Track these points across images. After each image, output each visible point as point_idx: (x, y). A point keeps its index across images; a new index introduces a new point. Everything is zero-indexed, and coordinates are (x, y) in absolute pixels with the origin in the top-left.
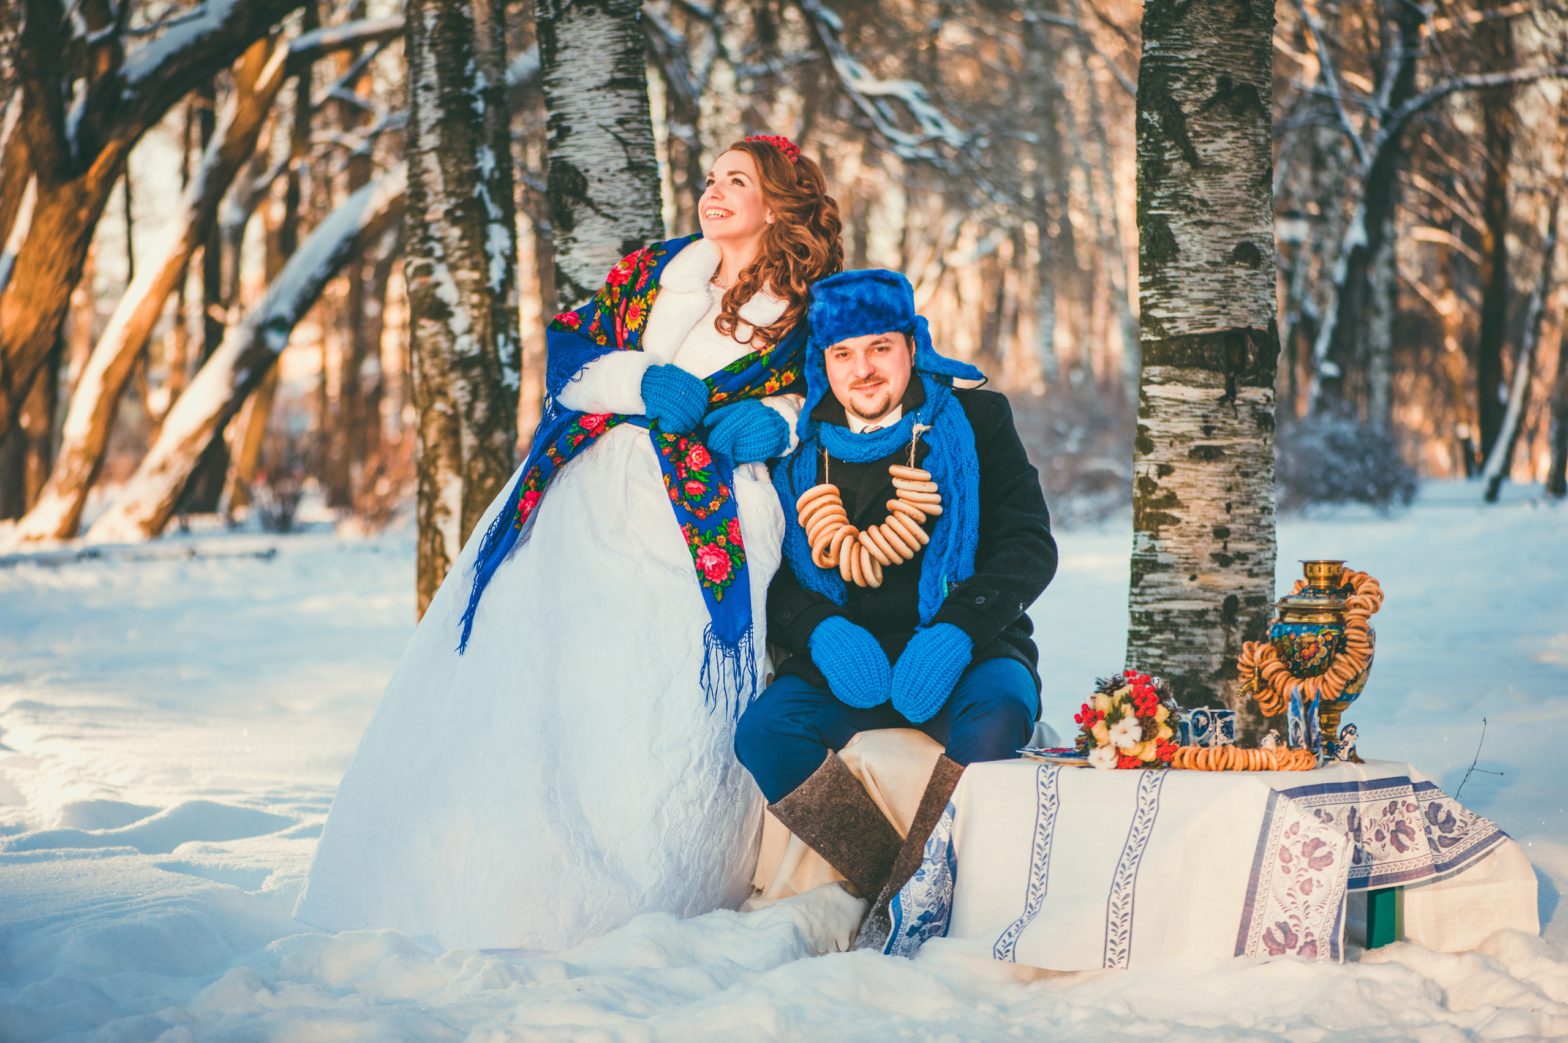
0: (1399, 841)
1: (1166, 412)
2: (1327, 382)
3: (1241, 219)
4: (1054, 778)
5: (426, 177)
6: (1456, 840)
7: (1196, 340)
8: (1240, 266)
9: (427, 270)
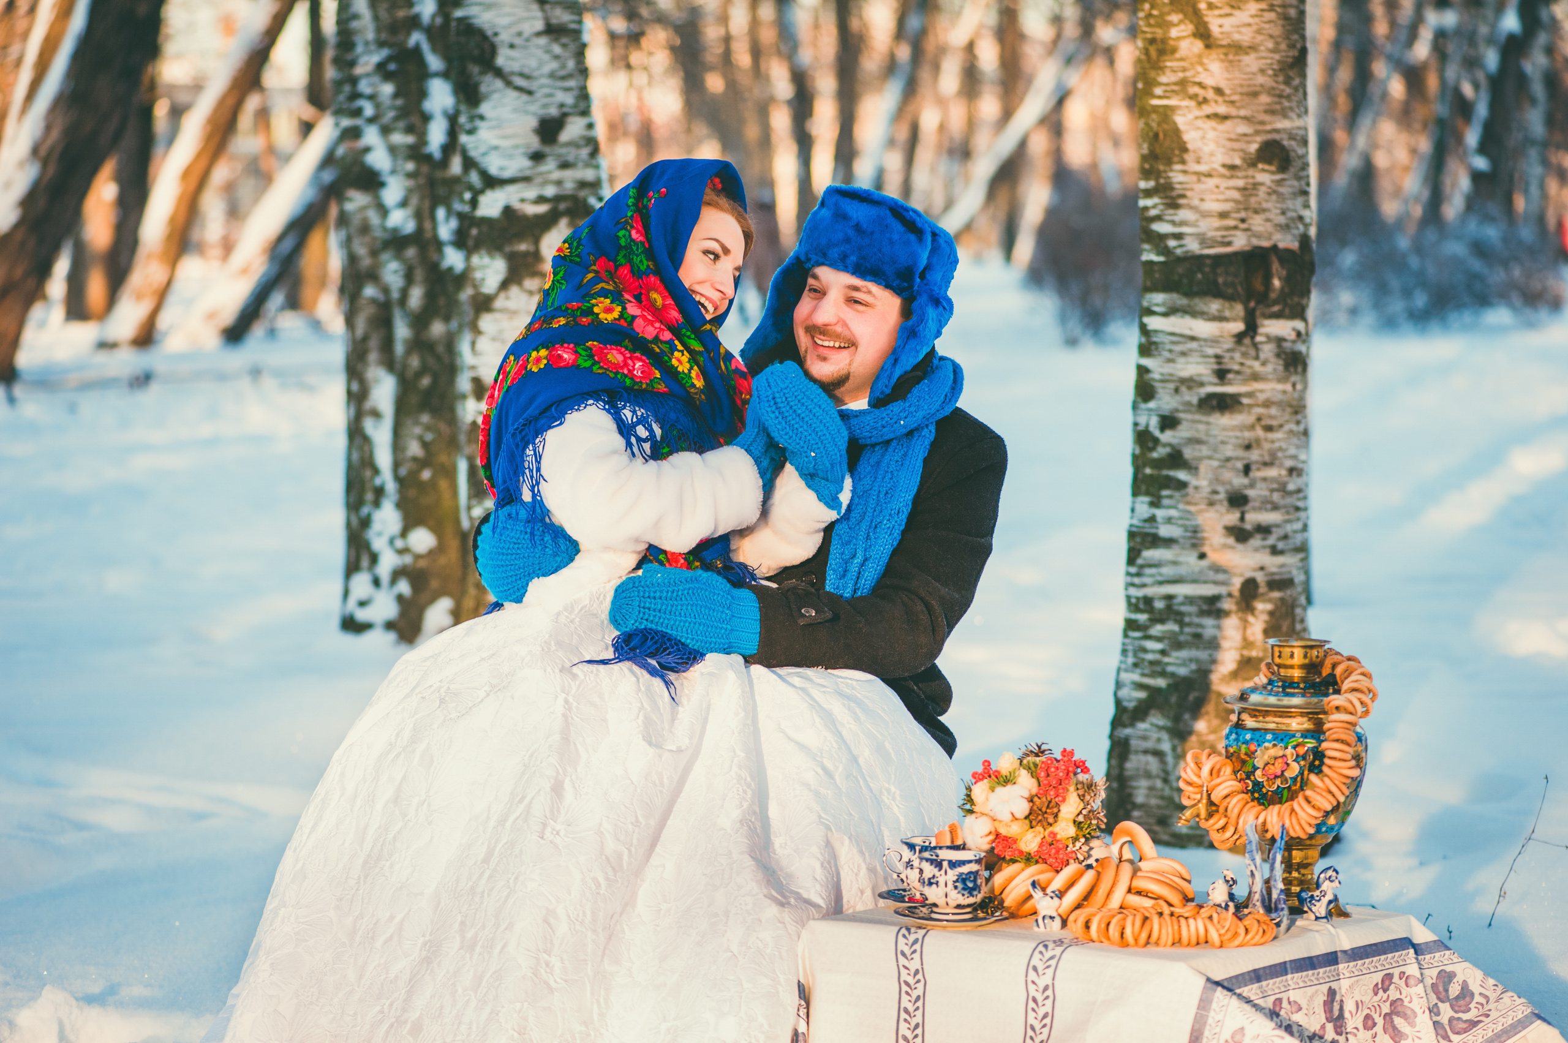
0: (1395, 1028)
1: (1170, 351)
2: (1477, 177)
3: (1266, 112)
4: (917, 947)
5: (355, 24)
6: (1473, 1024)
7: (1208, 262)
8: (1263, 170)
9: (353, 133)
